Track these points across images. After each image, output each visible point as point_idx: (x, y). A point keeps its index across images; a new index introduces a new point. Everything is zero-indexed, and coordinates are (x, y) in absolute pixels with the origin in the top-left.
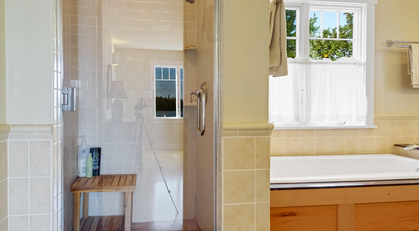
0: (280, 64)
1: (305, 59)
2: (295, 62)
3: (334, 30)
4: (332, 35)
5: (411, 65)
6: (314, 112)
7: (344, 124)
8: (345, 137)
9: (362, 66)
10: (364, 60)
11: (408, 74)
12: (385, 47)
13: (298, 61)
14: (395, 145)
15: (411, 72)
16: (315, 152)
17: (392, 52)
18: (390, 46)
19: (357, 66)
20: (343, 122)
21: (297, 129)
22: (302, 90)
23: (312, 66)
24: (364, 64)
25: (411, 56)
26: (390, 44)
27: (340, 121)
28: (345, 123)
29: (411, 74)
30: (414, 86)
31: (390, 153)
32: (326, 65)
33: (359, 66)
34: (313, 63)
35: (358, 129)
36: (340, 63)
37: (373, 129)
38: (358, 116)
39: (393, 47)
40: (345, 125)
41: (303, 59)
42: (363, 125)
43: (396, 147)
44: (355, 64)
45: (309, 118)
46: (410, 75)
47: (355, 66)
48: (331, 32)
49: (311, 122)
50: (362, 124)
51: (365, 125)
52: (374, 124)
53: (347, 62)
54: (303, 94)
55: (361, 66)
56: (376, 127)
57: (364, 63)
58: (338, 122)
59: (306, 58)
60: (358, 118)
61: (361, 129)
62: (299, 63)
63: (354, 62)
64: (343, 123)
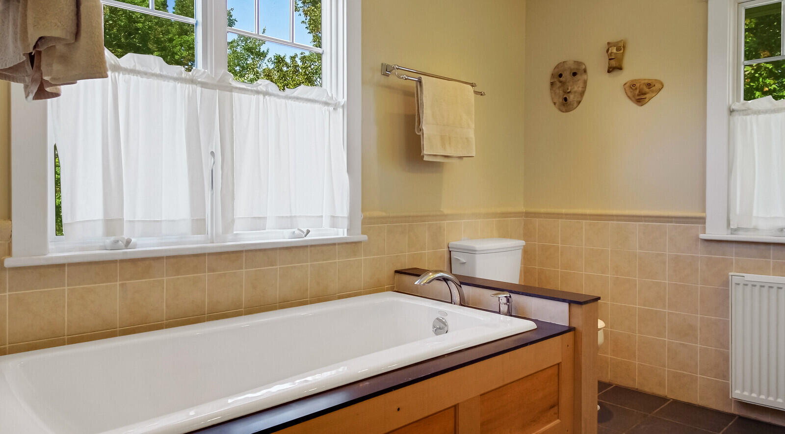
0: (77, 34)
1: (218, 79)
2: (192, 81)
3: (293, 58)
4: (290, 66)
5: (421, 115)
6: (242, 209)
7: (306, 236)
8: (309, 264)
9: (340, 110)
10: (342, 99)
11: (415, 133)
12: (378, 76)
13: (199, 80)
14: (397, 272)
15: (421, 130)
16: (243, 306)
17: (390, 88)
18: (388, 75)
19: (331, 109)
20: (305, 230)
21: (199, 252)
22: (212, 153)
23: (236, 95)
24: (343, 106)
25: (422, 100)
26: (387, 70)
27: (299, 229)
28: (308, 232)
29: (420, 133)
30: (425, 157)
31: (387, 290)
32: (267, 97)
33: (334, 109)
34: (236, 88)
35: (334, 244)
36: (297, 99)
37: (360, 242)
38: (333, 217)
39: (393, 79)
40: (308, 238)
41: (214, 76)
42: (342, 236)
43: (398, 276)
44: (326, 104)
45: (229, 225)
46: (420, 135)
47: (326, 108)
48: (288, 60)
49: (235, 232)
50: (341, 233)
51: (346, 235)
52: (363, 233)
53: (311, 97)
54: (214, 163)
55: (338, 109)
56: (364, 238)
57: (342, 104)
58: (294, 232)
59: (219, 77)
60: (334, 221)
61: (339, 244)
62: (204, 85)
63: (324, 99)
64: (303, 232)
